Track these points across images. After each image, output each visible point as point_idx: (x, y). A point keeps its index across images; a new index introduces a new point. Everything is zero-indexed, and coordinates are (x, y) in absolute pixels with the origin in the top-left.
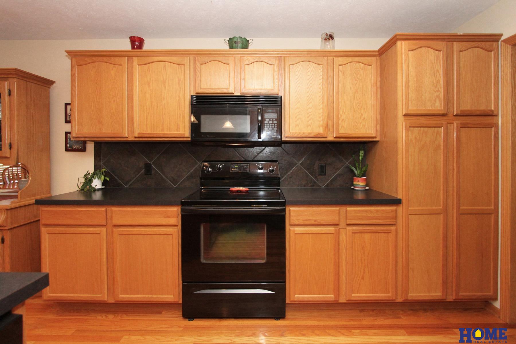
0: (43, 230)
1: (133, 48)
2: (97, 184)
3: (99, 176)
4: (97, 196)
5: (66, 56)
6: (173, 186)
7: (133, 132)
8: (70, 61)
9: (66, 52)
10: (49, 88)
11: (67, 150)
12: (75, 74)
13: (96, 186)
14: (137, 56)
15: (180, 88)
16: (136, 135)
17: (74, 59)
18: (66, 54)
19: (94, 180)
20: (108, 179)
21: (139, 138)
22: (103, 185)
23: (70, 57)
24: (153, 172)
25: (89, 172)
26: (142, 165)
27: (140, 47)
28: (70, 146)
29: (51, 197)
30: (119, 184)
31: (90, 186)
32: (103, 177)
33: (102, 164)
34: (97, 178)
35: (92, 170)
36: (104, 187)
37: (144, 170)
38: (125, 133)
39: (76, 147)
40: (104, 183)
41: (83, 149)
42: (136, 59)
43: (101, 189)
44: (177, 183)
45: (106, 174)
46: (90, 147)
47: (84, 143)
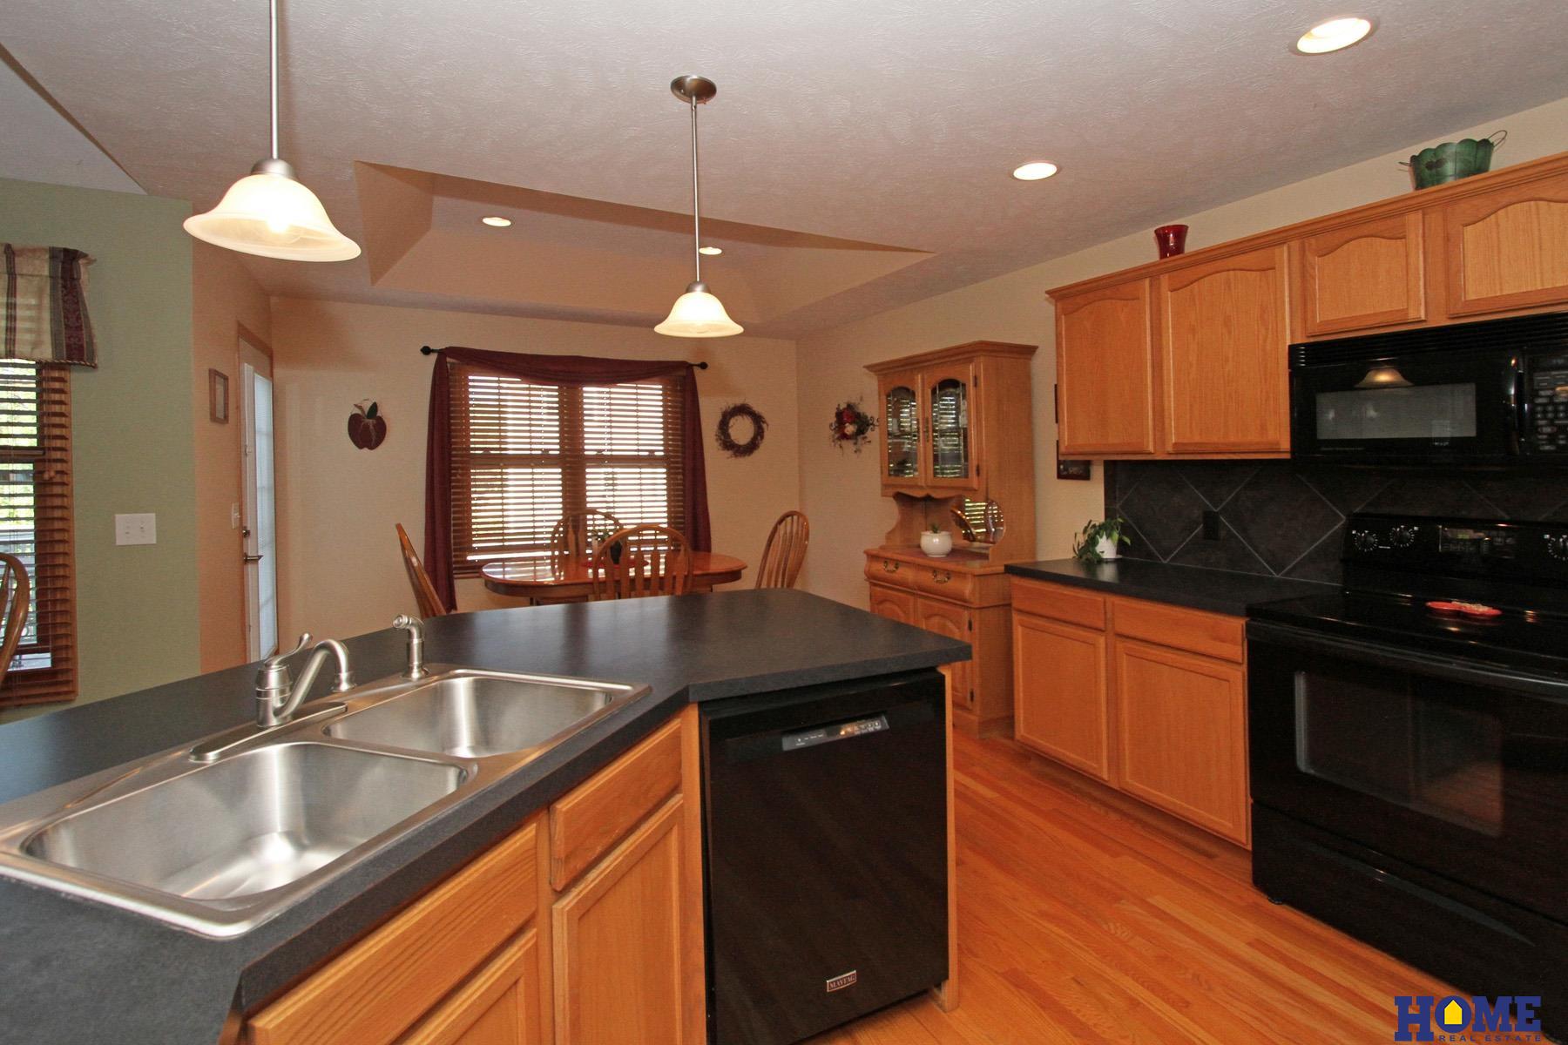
0: (1016, 617)
1: (1163, 255)
2: (1106, 548)
3: (1108, 532)
4: (1108, 574)
5: (1047, 299)
6: (1271, 574)
7: (1163, 443)
8: (1053, 308)
9: (1047, 292)
10: (1030, 359)
11: (1060, 476)
12: (1061, 334)
13: (1103, 552)
14: (1167, 271)
15: (1267, 329)
16: (1170, 449)
17: (1059, 305)
18: (1047, 296)
19: (1100, 540)
20: (1128, 540)
21: (1177, 454)
22: (1118, 553)
23: (1054, 301)
24: (1223, 533)
25: (1092, 523)
26: (1197, 513)
27: (1179, 249)
28: (1065, 469)
29: (1036, 563)
30: (1150, 555)
31: (1094, 553)
32: (1116, 536)
33: (1118, 506)
34: (1105, 537)
35: (1100, 518)
36: (1120, 556)
37: (1202, 525)
38: (1148, 447)
39: (1073, 470)
40: (1121, 548)
41: (1085, 476)
42: (1165, 280)
43: (1116, 561)
44: (1284, 568)
45: (1125, 530)
46: (1098, 472)
47: (1087, 464)
